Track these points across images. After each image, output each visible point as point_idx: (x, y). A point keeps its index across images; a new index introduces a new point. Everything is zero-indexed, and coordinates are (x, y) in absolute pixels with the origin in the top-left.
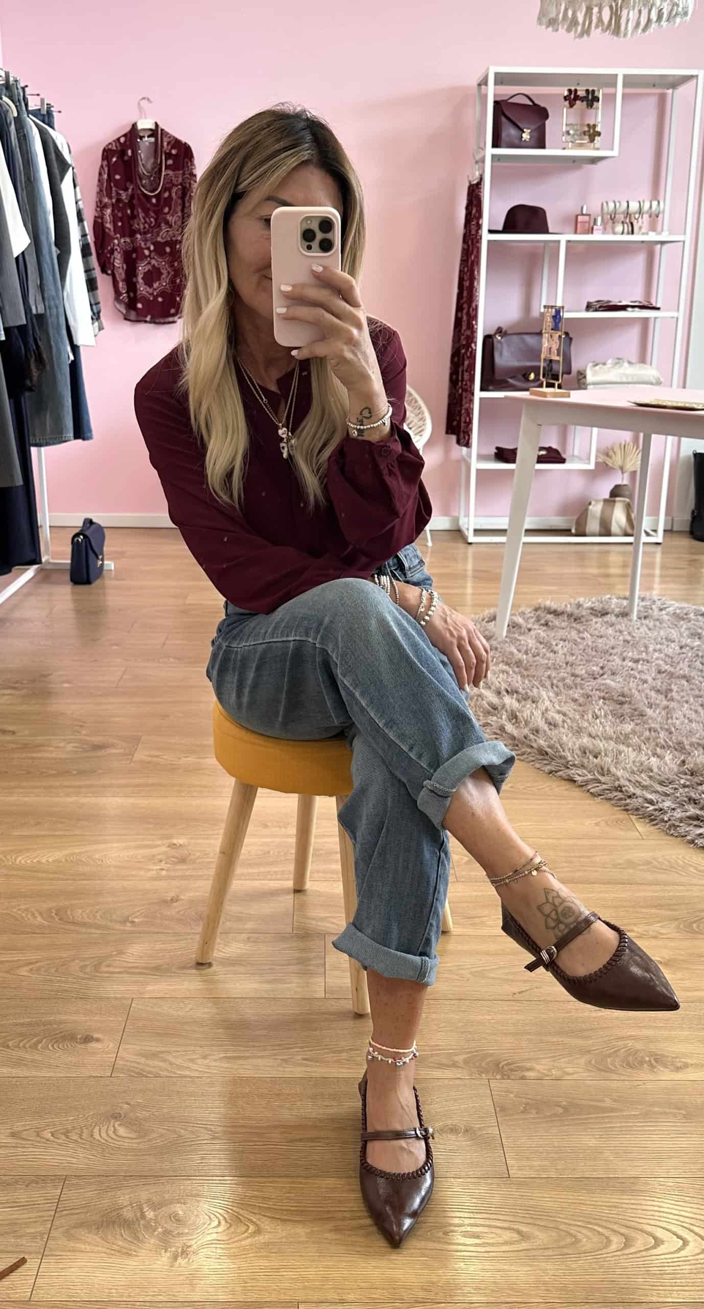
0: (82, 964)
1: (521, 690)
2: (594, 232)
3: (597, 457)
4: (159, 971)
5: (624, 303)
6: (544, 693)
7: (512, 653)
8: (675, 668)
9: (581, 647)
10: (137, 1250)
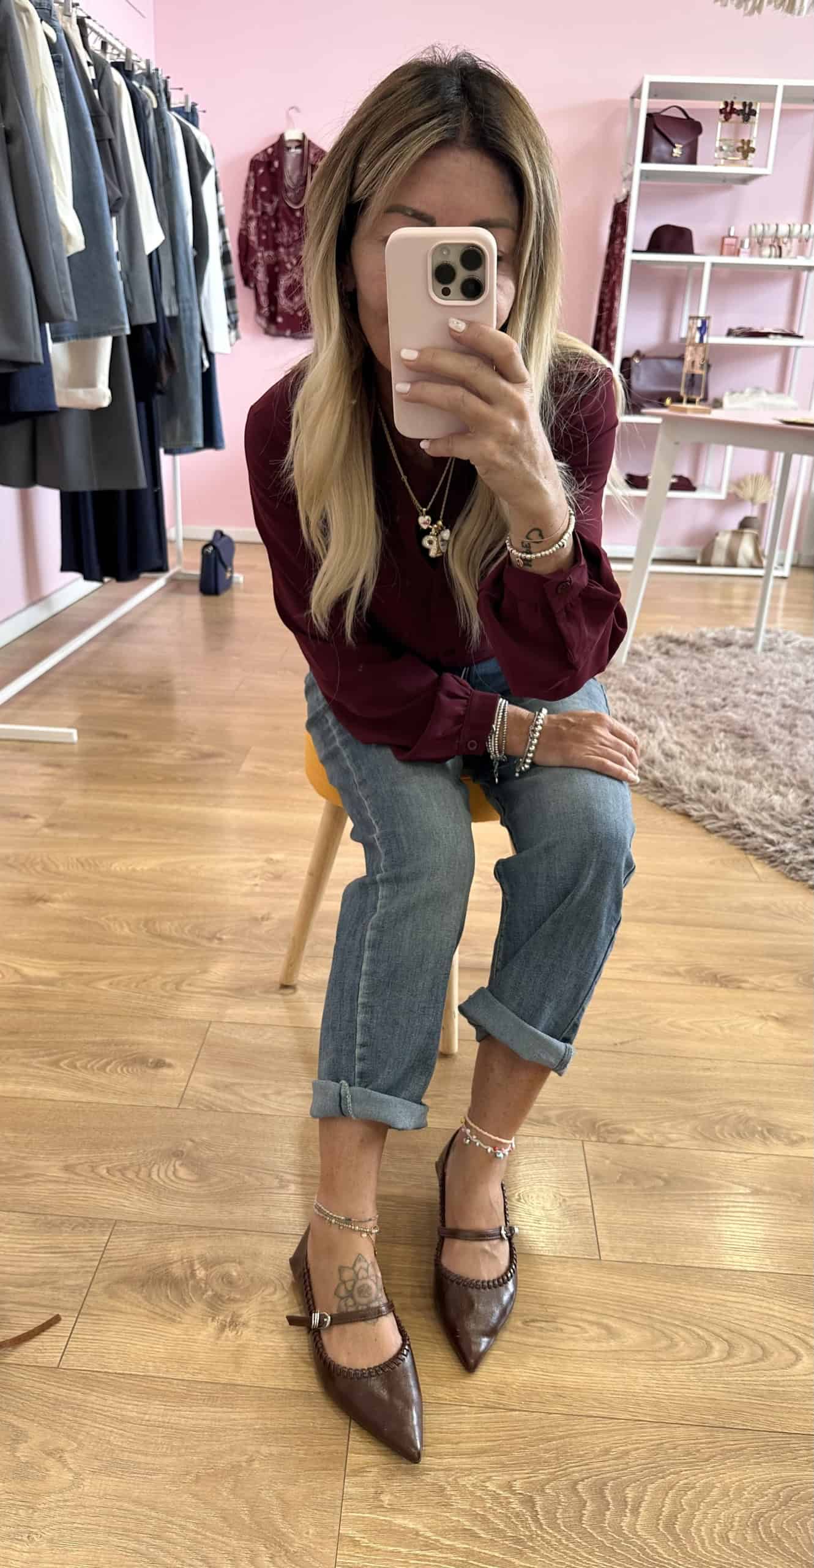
0: (164, 980)
1: (638, 718)
2: (742, 255)
3: (729, 488)
4: (240, 991)
5: (766, 330)
6: (661, 723)
7: (630, 681)
8: (800, 702)
9: (703, 677)
10: (182, 1315)
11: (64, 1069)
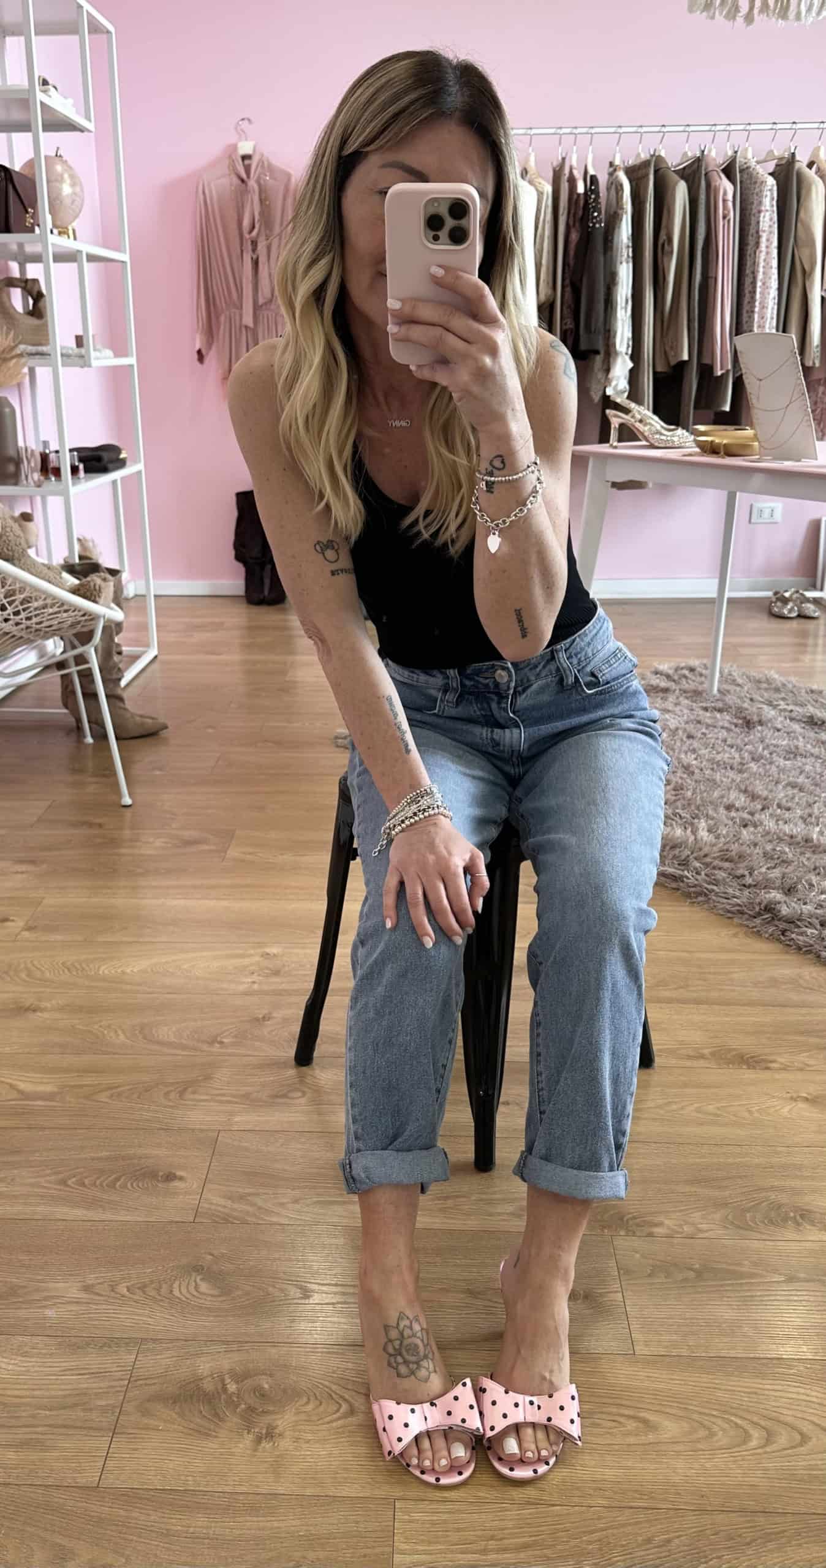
0: (166, 1090)
4: (249, 1099)
10: (217, 1430)
11: (73, 1188)
